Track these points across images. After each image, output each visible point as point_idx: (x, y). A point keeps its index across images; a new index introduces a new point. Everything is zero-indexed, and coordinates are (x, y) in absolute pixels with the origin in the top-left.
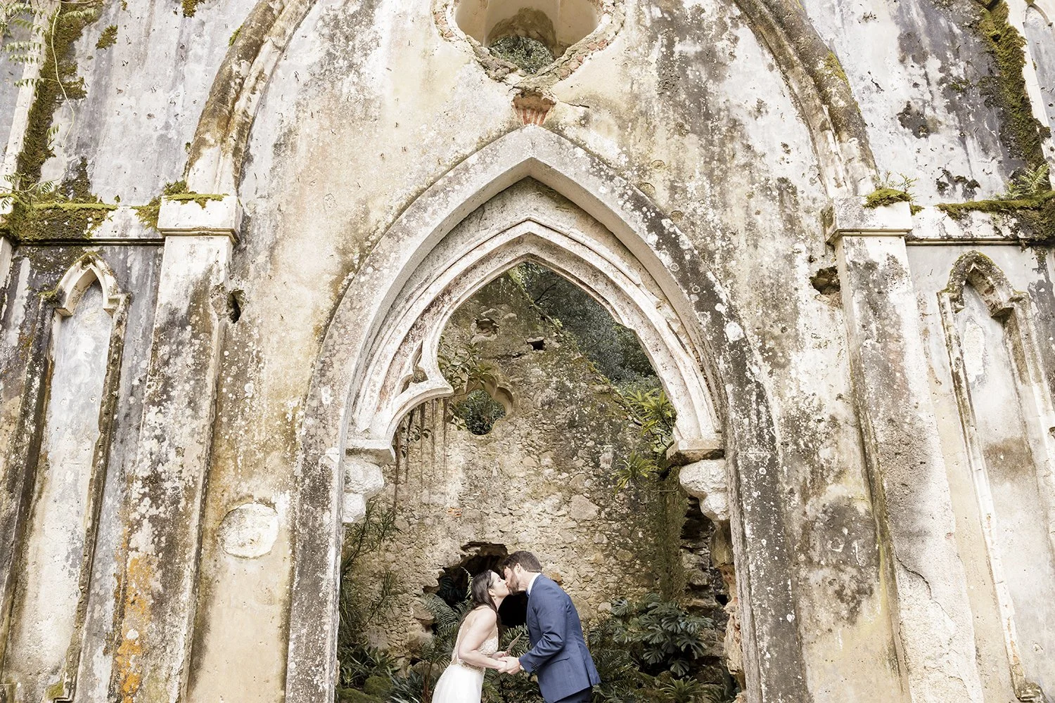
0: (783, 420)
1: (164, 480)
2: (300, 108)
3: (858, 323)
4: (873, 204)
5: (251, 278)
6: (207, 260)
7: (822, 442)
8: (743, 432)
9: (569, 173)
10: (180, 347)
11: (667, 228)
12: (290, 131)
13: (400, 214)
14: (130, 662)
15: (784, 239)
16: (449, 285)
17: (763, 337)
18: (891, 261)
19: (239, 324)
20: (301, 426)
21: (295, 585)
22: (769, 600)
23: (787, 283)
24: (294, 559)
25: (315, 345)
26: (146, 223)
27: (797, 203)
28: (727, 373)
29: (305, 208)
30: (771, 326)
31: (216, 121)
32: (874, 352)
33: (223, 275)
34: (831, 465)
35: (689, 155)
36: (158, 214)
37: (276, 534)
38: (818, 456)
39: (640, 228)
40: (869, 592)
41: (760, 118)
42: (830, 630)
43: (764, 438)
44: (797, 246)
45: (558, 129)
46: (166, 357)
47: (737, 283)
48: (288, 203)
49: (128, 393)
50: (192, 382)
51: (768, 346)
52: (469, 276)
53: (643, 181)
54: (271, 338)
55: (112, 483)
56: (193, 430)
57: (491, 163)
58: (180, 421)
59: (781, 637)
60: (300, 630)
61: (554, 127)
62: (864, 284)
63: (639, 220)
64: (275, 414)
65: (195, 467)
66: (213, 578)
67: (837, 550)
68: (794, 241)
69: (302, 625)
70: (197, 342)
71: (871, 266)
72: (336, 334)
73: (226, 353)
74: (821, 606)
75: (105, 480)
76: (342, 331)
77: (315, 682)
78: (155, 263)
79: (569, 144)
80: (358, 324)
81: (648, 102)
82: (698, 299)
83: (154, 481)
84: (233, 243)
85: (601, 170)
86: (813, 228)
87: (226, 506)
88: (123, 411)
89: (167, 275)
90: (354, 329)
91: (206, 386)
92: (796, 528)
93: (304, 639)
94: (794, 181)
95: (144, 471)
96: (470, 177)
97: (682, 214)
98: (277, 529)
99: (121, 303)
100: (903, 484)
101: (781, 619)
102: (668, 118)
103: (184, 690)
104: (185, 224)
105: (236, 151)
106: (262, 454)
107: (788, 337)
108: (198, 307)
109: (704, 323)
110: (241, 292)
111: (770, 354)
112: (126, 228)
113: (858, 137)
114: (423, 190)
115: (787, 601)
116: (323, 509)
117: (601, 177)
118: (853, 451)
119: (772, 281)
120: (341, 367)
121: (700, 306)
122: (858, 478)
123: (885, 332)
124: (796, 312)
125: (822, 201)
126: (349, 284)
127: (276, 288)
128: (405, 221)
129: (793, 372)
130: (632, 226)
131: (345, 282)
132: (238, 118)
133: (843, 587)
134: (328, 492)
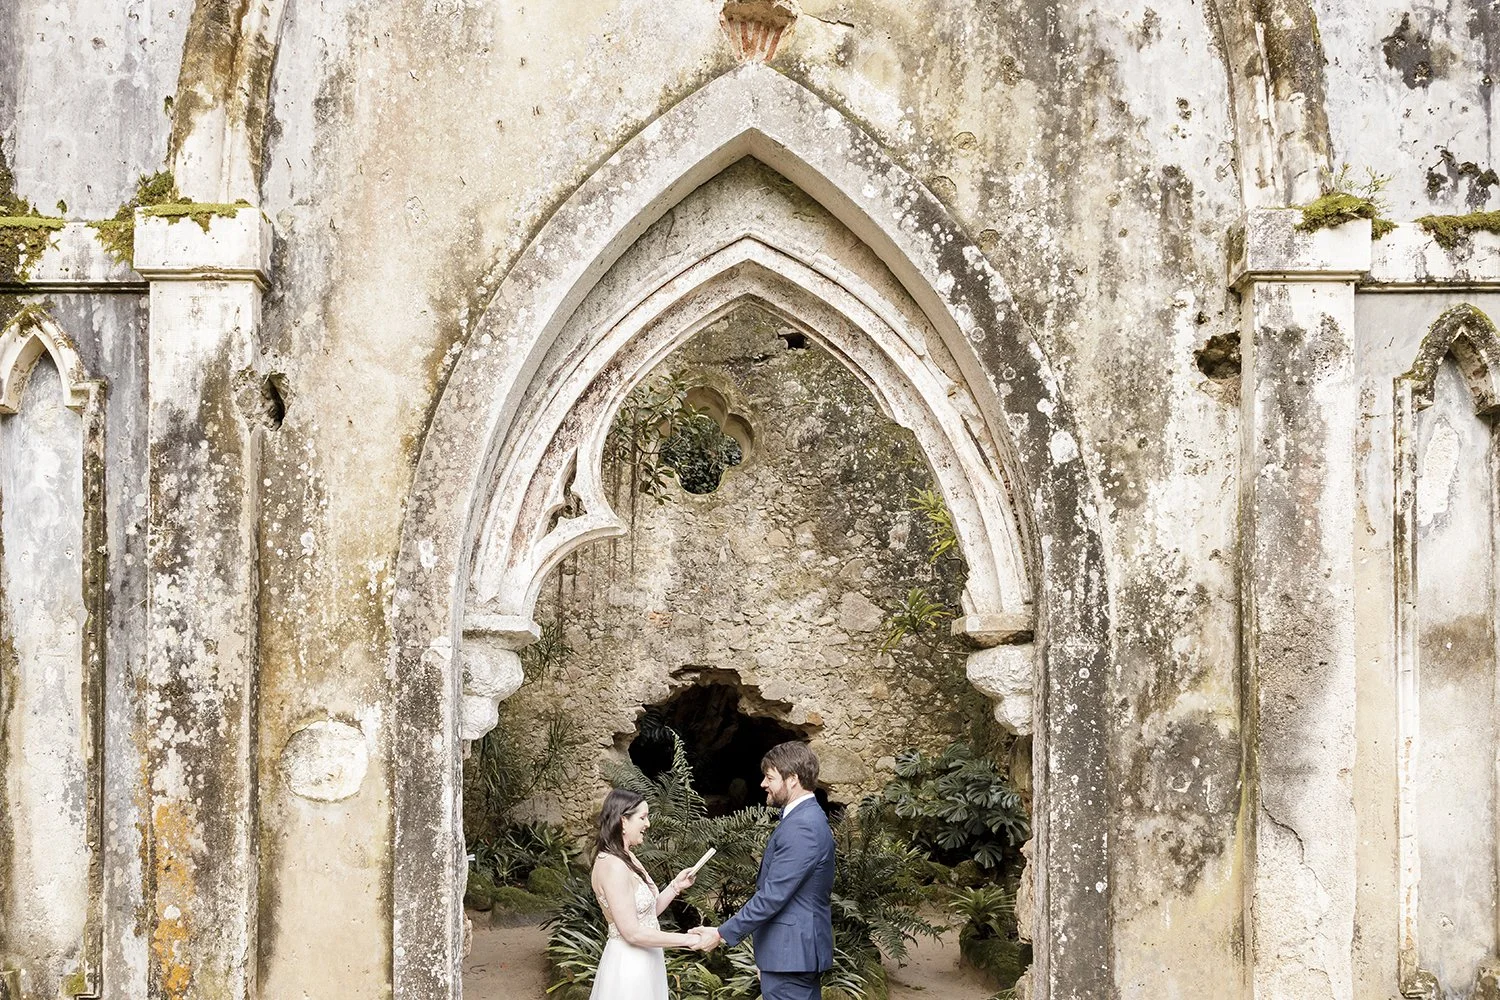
0: (1123, 593)
1: (191, 690)
2: (355, 27)
3: (1259, 435)
4: (1312, 224)
5: (295, 353)
6: (222, 326)
7: (1179, 628)
8: (1061, 612)
9: (813, 157)
10: (194, 477)
11: (971, 262)
12: (341, 75)
13: (532, 236)
14: (173, 950)
15: (1161, 282)
16: (618, 354)
17: (1108, 454)
18: (1327, 327)
19: (283, 432)
20: (391, 602)
21: (397, 841)
22: (1073, 862)
23: (1156, 362)
24: (393, 803)
25: (405, 469)
26: (115, 253)
27: (1190, 215)
28: (1046, 518)
29: (374, 224)
30: (1124, 437)
31: (211, 58)
32: (1276, 485)
33: (249, 349)
34: (1189, 663)
35: (1020, 121)
36: (132, 236)
37: (365, 766)
38: (1171, 649)
39: (927, 264)
40: (1217, 850)
41: (1145, 47)
42: (1155, 903)
43: (1092, 623)
44: (1181, 295)
45: (799, 71)
46: (173, 494)
47: (1076, 361)
48: (346, 214)
49: (122, 548)
50: (218, 535)
51: (1114, 471)
52: (649, 337)
53: (938, 173)
54: (335, 456)
55: (116, 689)
56: (228, 612)
57: (684, 139)
58: (206, 599)
59: (1085, 914)
60: (408, 904)
61: (792, 69)
62: (1277, 368)
63: (927, 247)
64: (351, 582)
65: (237, 672)
66: (279, 830)
67: (1180, 790)
68: (1176, 284)
69: (411, 896)
70: (219, 468)
71: (1292, 336)
72: (437, 451)
73: (267, 482)
74: (1146, 870)
75: (104, 685)
76: (447, 446)
77: (433, 974)
78: (138, 326)
79: (815, 101)
80: (472, 435)
81: (957, 15)
82: (1010, 391)
83: (177, 690)
84: (262, 290)
85: (868, 152)
86: (1209, 262)
87: (288, 726)
88: (118, 577)
89: (159, 352)
90: (465, 444)
91: (241, 542)
92: (1125, 759)
93: (414, 916)
94: (1190, 173)
95: (160, 676)
96: (648, 167)
97: (997, 236)
98: (366, 759)
99: (92, 397)
100: (1288, 696)
101: (1087, 888)
102: (988, 47)
103: (252, 986)
104: (179, 262)
105: (252, 113)
106: (336, 646)
107: (1147, 456)
108: (215, 409)
109: (1017, 433)
110: (281, 376)
111: (1117, 484)
112: (83, 262)
113: (1306, 92)
114: (570, 191)
115: (1099, 864)
116: (431, 731)
117: (867, 166)
118: (1224, 641)
119: (1133, 358)
120: (447, 508)
121: (1013, 404)
122: (1225, 683)
123: (1298, 451)
124: (1166, 412)
125: (1231, 211)
126: (454, 363)
127: (338, 370)
128: (540, 250)
129: (1149, 514)
130: (915, 259)
131: (448, 360)
132: (248, 50)
133: (1181, 843)
134: (438, 704)
